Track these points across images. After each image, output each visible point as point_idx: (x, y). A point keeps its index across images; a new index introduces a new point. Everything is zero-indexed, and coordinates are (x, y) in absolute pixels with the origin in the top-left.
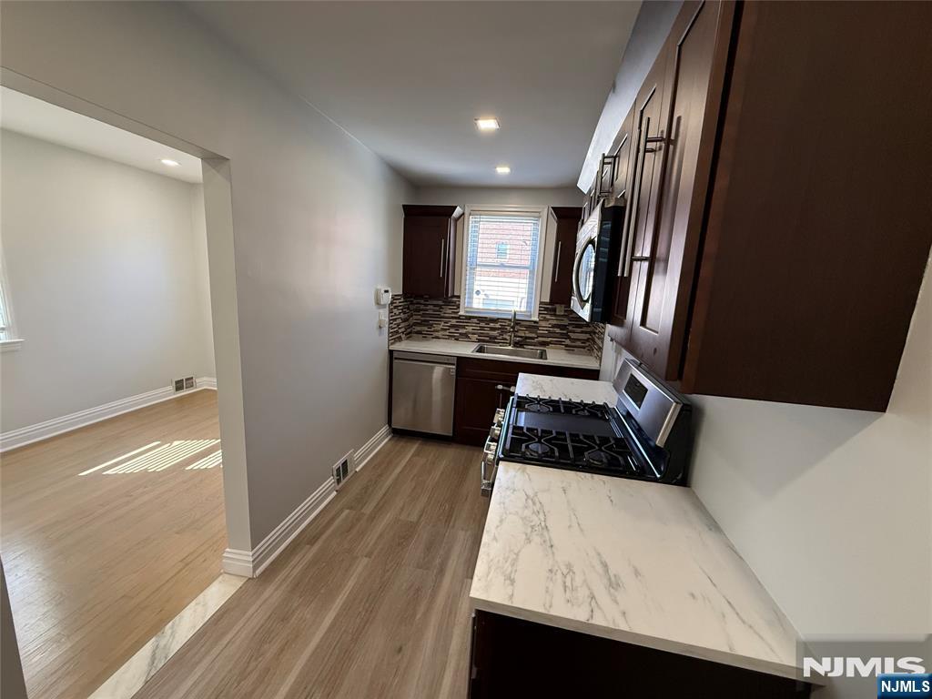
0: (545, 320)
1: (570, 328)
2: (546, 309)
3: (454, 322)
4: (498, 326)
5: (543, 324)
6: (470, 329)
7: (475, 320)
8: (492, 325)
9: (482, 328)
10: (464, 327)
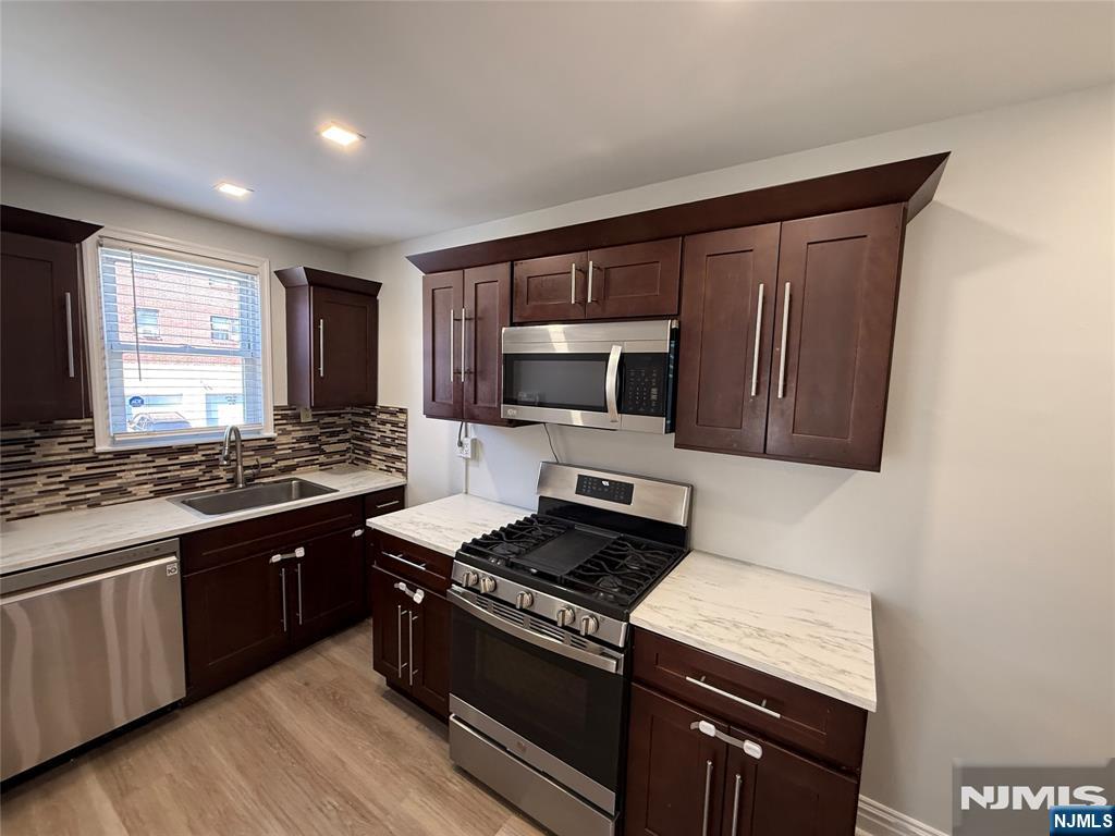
0: (285, 433)
1: (324, 439)
2: (284, 417)
3: (80, 470)
4: (198, 457)
5: (284, 439)
6: (130, 476)
7: (143, 457)
8: (184, 458)
9: (162, 469)
10: (112, 475)
